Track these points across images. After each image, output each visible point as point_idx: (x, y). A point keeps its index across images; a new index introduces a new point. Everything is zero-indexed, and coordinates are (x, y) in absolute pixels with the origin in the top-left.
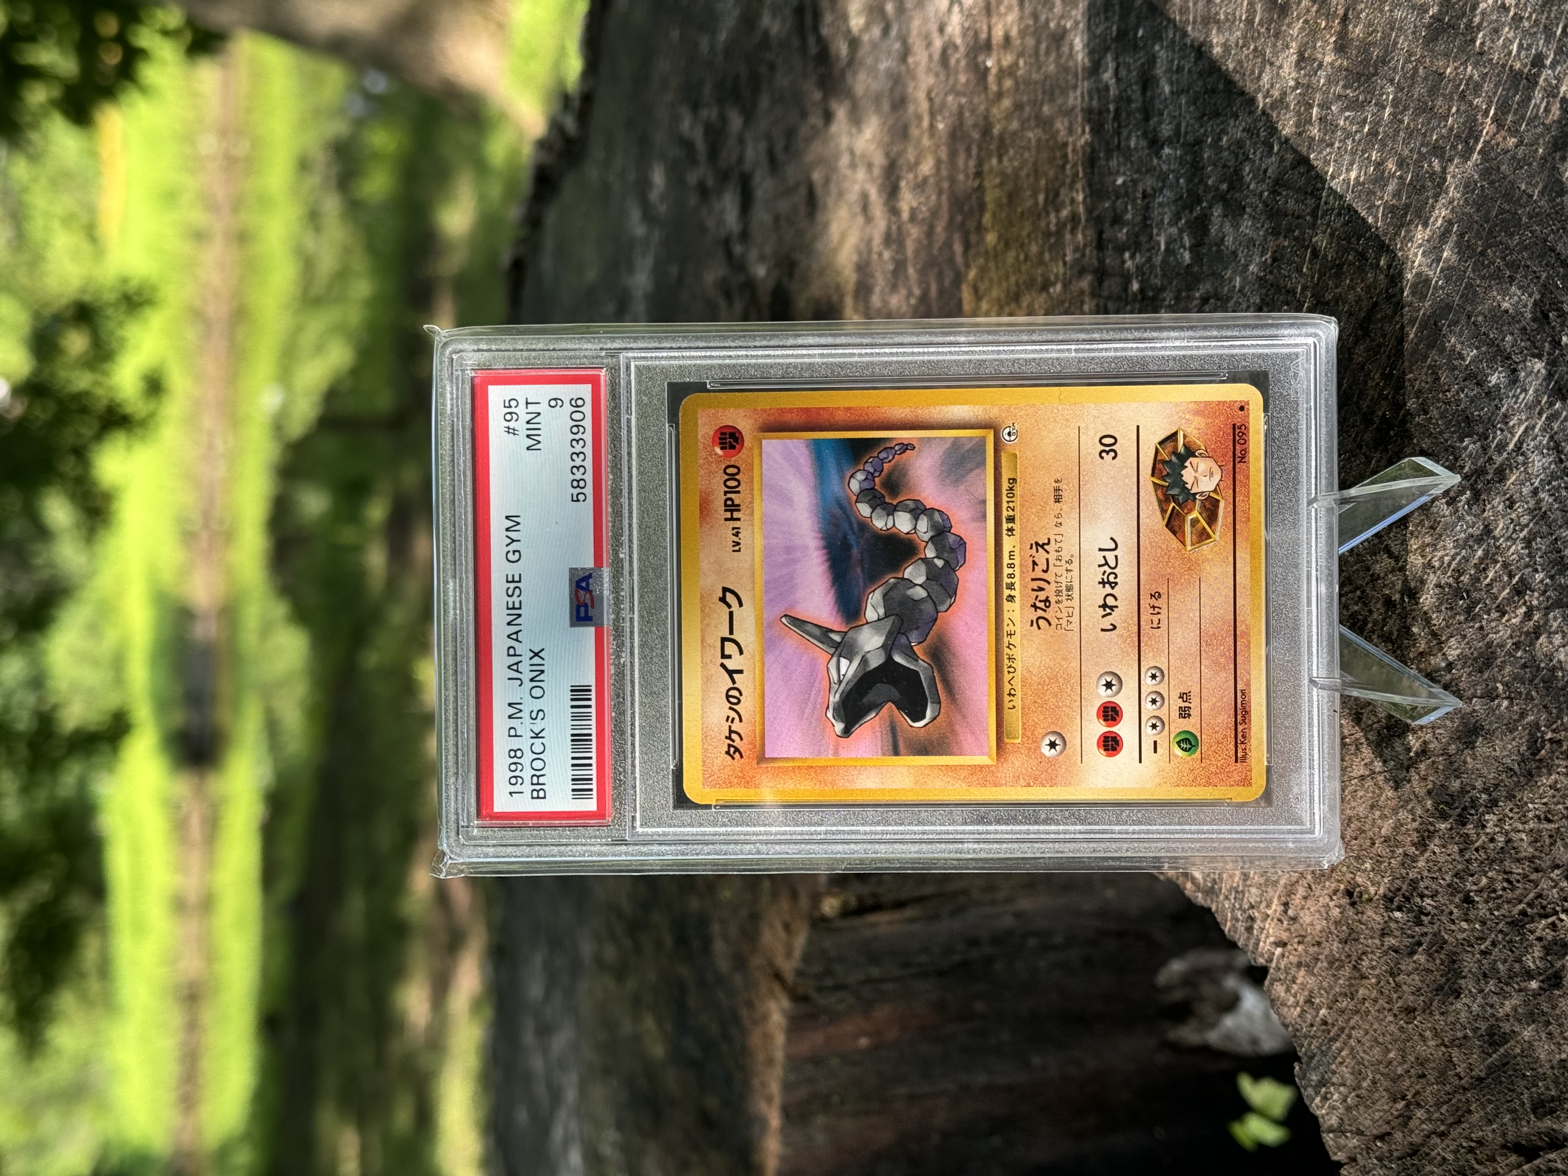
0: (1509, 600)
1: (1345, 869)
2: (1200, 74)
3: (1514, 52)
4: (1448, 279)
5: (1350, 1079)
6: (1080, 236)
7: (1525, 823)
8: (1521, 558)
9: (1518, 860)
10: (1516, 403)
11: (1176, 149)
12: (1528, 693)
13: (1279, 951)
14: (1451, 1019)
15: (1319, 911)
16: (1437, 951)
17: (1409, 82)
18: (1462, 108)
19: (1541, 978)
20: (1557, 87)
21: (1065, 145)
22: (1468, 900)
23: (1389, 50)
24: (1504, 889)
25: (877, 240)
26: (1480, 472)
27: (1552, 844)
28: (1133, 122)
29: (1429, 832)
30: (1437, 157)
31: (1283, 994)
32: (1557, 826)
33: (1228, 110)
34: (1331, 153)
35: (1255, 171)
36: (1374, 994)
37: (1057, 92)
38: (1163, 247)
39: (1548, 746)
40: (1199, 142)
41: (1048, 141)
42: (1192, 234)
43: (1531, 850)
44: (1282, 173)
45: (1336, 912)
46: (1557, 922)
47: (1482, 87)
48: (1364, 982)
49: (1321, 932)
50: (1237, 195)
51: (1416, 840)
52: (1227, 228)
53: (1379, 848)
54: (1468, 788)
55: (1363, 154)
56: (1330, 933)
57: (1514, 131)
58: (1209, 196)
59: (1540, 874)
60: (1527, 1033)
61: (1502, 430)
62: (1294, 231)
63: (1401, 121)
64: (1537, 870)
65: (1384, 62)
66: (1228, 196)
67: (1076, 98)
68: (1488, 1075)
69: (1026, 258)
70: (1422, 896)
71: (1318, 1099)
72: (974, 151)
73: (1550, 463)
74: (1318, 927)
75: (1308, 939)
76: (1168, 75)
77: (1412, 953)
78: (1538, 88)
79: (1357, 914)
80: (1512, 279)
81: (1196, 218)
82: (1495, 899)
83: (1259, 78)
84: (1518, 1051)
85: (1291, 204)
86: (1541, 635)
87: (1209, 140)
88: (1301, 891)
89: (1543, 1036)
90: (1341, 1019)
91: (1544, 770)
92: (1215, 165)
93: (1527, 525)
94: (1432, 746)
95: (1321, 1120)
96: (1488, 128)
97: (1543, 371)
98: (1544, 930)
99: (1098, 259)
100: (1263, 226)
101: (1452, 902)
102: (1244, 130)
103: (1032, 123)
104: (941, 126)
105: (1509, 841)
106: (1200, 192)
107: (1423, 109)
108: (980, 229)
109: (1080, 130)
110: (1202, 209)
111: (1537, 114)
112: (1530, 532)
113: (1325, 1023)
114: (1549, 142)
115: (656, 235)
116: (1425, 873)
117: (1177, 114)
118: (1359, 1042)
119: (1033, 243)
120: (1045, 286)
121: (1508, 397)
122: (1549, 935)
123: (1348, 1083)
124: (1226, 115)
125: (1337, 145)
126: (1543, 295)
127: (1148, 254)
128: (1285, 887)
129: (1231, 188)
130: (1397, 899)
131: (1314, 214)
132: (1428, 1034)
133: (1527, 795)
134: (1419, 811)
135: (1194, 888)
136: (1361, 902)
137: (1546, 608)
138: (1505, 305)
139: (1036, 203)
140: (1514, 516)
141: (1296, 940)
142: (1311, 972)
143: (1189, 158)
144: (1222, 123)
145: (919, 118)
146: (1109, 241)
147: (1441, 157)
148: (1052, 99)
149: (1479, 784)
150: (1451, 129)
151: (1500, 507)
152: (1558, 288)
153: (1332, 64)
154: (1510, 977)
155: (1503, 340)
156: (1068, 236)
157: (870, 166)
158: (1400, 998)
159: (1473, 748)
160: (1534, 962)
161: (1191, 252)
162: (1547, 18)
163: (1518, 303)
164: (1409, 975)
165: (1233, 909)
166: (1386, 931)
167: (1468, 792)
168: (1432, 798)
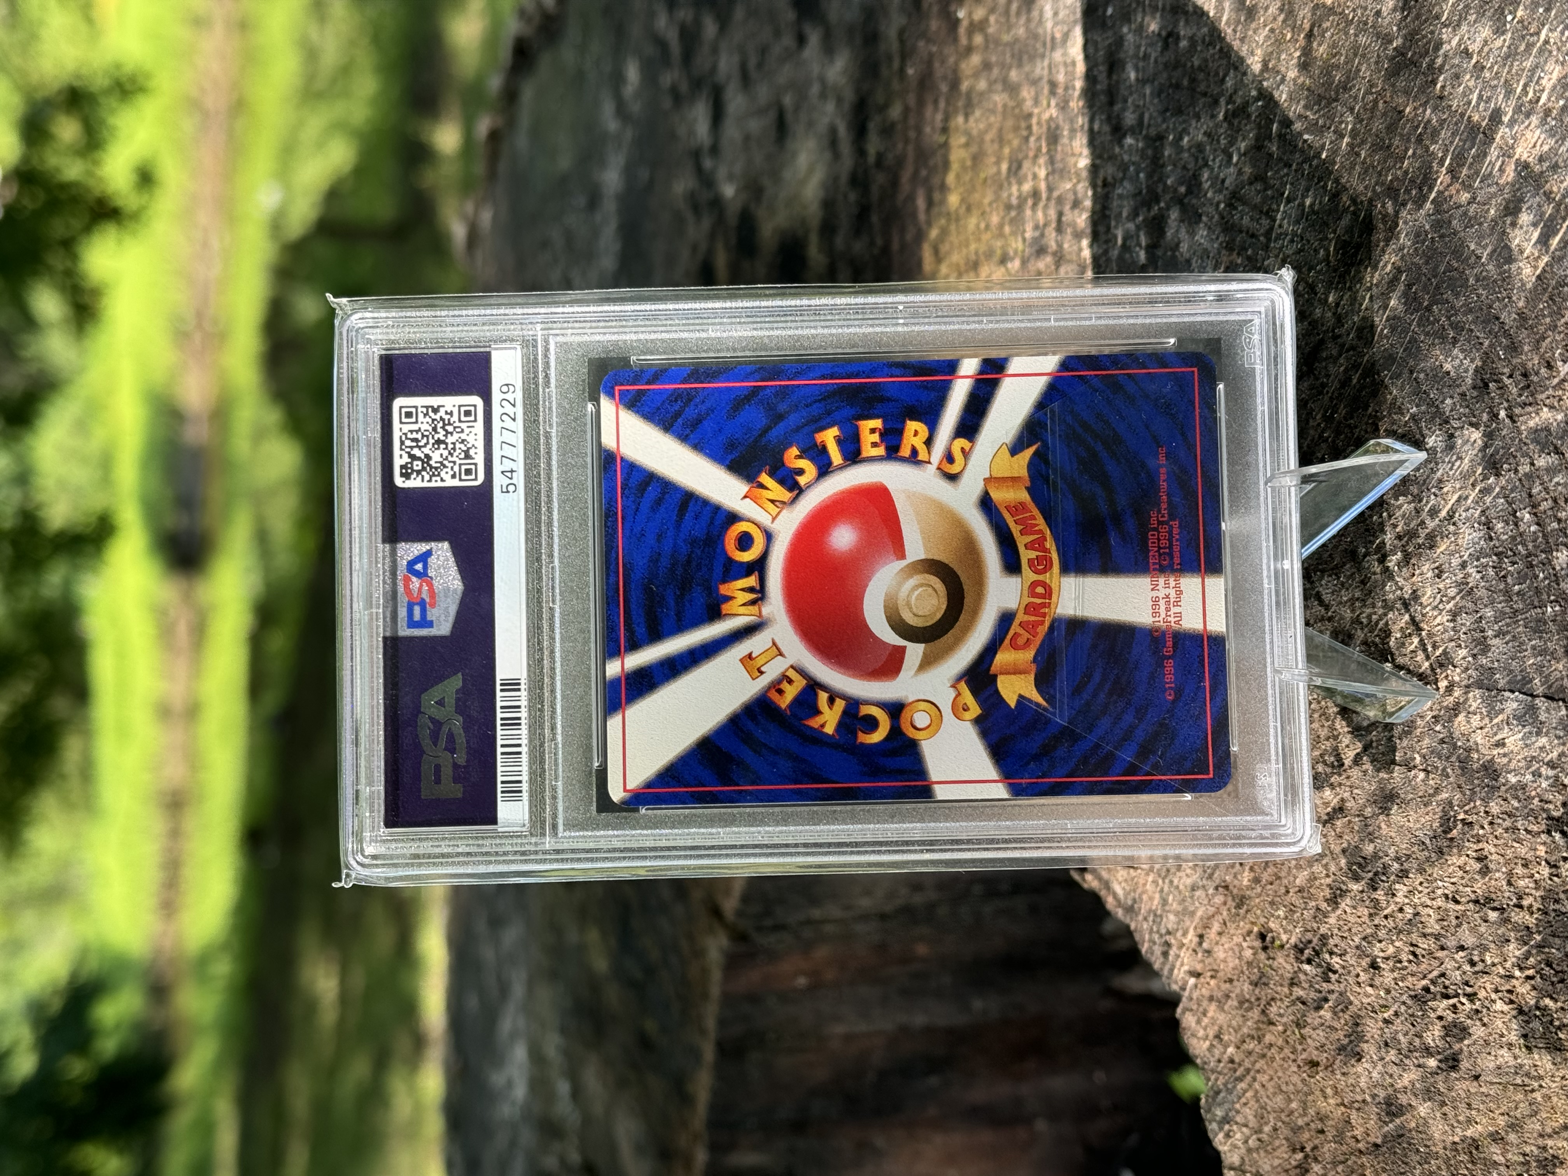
1: (1259, 912)
2: (1166, 65)
3: (1474, 103)
4: (1393, 329)
5: (1253, 1122)
6: (1040, 214)
7: (1433, 899)
8: (1446, 631)
9: (1425, 935)
10: (1451, 469)
11: (1137, 140)
12: (1444, 770)
13: (1192, 981)
14: (1351, 1081)
15: (1232, 949)
16: (1342, 1011)
17: (1368, 115)
18: (1419, 152)
19: (1439, 1057)
20: (1513, 148)
21: (1030, 116)
22: (1374, 966)
23: (1351, 76)
24: (1410, 961)
25: (844, 178)
26: (1412, 534)
27: (1459, 926)
28: (1098, 104)
29: (1341, 890)
30: (1390, 198)
31: (1193, 1025)
32: (1463, 908)
33: (1191, 109)
34: (1287, 175)
35: (1214, 179)
36: (1280, 1042)
37: (1025, 57)
38: (1120, 241)
39: (1460, 826)
40: (1161, 138)
41: (1013, 108)
42: (1149, 234)
43: (1438, 928)
44: (1240, 186)
45: (1248, 954)
46: (1458, 1005)
47: (1439, 134)
48: (1272, 1027)
49: (1234, 969)
50: (1194, 201)
51: (1328, 897)
52: (1183, 234)
53: (1293, 897)
54: (1381, 854)
55: (1319, 182)
56: (1242, 972)
57: (1467, 187)
58: (1168, 197)
59: (1445, 952)
60: (1423, 1109)
61: (1436, 495)
62: (1247, 250)
63: (1358, 155)
64: (1442, 948)
65: (1345, 89)
66: (1186, 201)
67: (1043, 68)
68: (1384, 1142)
69: (987, 227)
70: (1331, 953)
71: (1221, 1136)
72: (942, 104)
73: (1480, 538)
74: (1231, 965)
75: (1221, 974)
76: (1134, 61)
77: (1318, 1008)
78: (1495, 145)
79: (1269, 958)
80: (1455, 341)
81: (1154, 218)
82: (1400, 969)
83: (1223, 81)
84: (1413, 1125)
85: (1246, 221)
86: (1460, 712)
87: (1171, 137)
88: (1216, 927)
89: (1438, 1115)
90: (1247, 1060)
91: (1455, 850)
92: (1175, 165)
93: (1453, 598)
94: (1348, 804)
95: (1223, 1156)
96: (1443, 178)
97: (1480, 442)
98: (1444, 1010)
99: (1057, 241)
100: (1217, 238)
101: (1359, 964)
102: (1205, 133)
103: (999, 87)
104: (910, 71)
105: (1417, 914)
106: (1160, 190)
107: (1381, 146)
108: (943, 188)
109: (1045, 103)
110: (1160, 209)
111: (1491, 172)
112: (1456, 605)
113: (1232, 1061)
114: (1501, 204)
115: (629, 134)
116: (1336, 931)
117: (1141, 103)
118: (1263, 1086)
119: (994, 213)
120: (1004, 260)
121: (1443, 462)
122: (1450, 1016)
123: (1251, 1125)
124: (1188, 114)
125: (1294, 167)
126: (1484, 362)
127: (1105, 247)
128: (1201, 919)
129: (1189, 192)
130: (1307, 951)
131: (1268, 233)
132: (1329, 1091)
133: (1436, 872)
134: (1333, 869)
135: (1115, 903)
136: (1273, 948)
137: (1468, 687)
138: (1447, 367)
139: (999, 172)
140: (1441, 586)
141: (1209, 974)
142: (1221, 1008)
143: (1150, 152)
144: (1184, 121)
145: (890, 58)
146: (1068, 225)
147: (1395, 199)
148: (1020, 65)
149: (1392, 851)
150: (1406, 173)
151: (1430, 574)
152: (1500, 359)
153: (1294, 80)
154: (1410, 1051)
155: (1443, 402)
156: (1028, 212)
157: (839, 100)
158: (1304, 1050)
159: (1388, 815)
160: (1434, 1040)
161: (1147, 252)
162: (1508, 72)
163: (1459, 366)
164: (1314, 1029)
165: (1151, 931)
166: (1295, 981)
167: (1381, 858)
168: (1346, 857)
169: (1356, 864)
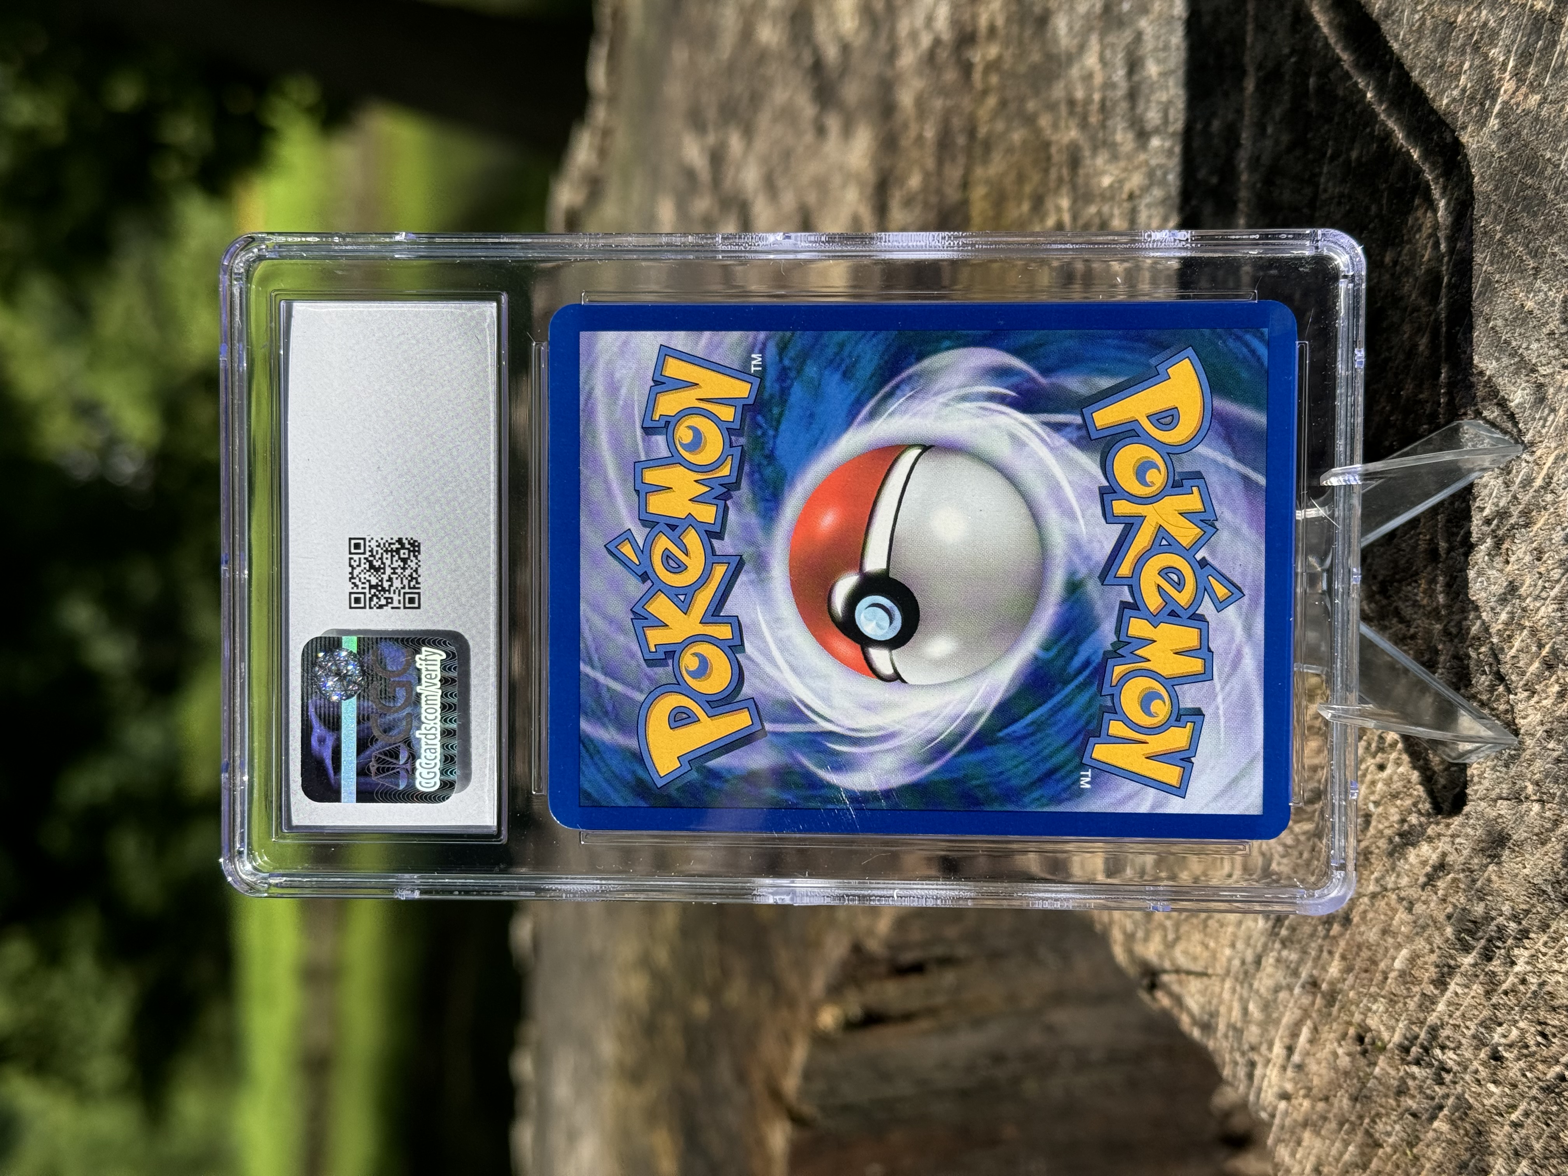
0: (1539, 677)
1: (1353, 1008)
7: (1560, 962)
8: (1552, 622)
9: (1554, 1009)
10: (1544, 426)
13: (1283, 1105)
15: (1326, 1059)
16: (1461, 1119)
18: (1476, 63)
21: (1049, 144)
22: (1496, 1057)
24: (1538, 1044)
26: (1502, 514)
29: (1449, 966)
31: (1287, 1159)
37: (1042, 83)
41: (1032, 141)
44: (1278, 158)
45: (1344, 1062)
47: (1498, 35)
48: (1378, 1150)
49: (1329, 1083)
51: (1434, 976)
53: (1393, 984)
54: (1493, 913)
56: (1340, 1086)
57: (1536, 87)
61: (1528, 462)
67: (1060, 89)
70: (1443, 1048)
72: (961, 159)
74: (1326, 1079)
75: (1315, 1091)
77: (1433, 1118)
79: (1369, 1065)
80: (1537, 270)
82: (1526, 1056)
88: (1305, 1033)
93: (1558, 581)
94: (1450, 859)
96: (1508, 85)
101: (1477, 1057)
103: (1016, 123)
104: (928, 134)
105: (1543, 983)
107: (1433, 68)
109: (1064, 126)
116: (1446, 1018)
121: (1534, 419)
128: (1288, 1026)
129: (1222, 180)
130: (1413, 1050)
134: (1438, 940)
135: (1189, 1022)
136: (1373, 1051)
138: (1530, 305)
139: (1021, 214)
140: (1542, 570)
141: (1302, 1092)
142: (1317, 1133)
145: (908, 126)
149: (1506, 908)
150: (1464, 90)
151: (1528, 558)
155: (1527, 348)
157: (861, 184)
159: (1499, 864)
163: (1544, 301)
164: (1428, 1146)
165: (1232, 1050)
166: (1403, 1088)
167: (1493, 919)
168: (1452, 924)
169: (1464, 931)
